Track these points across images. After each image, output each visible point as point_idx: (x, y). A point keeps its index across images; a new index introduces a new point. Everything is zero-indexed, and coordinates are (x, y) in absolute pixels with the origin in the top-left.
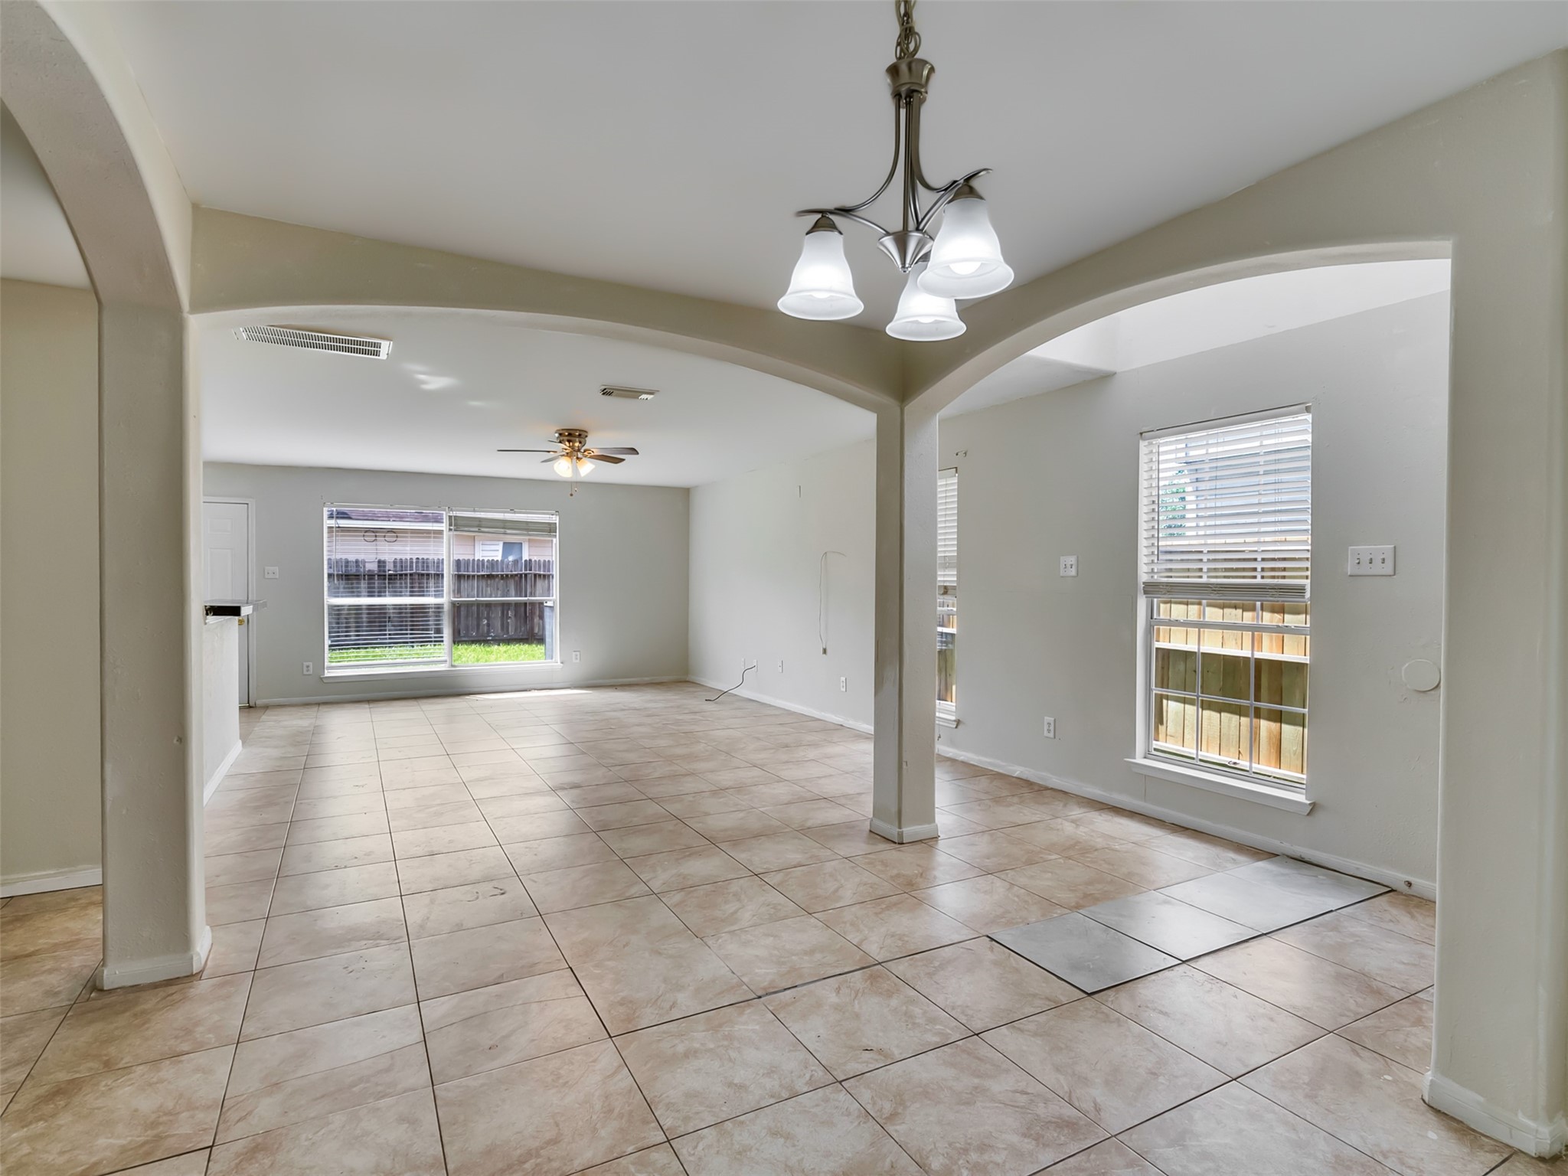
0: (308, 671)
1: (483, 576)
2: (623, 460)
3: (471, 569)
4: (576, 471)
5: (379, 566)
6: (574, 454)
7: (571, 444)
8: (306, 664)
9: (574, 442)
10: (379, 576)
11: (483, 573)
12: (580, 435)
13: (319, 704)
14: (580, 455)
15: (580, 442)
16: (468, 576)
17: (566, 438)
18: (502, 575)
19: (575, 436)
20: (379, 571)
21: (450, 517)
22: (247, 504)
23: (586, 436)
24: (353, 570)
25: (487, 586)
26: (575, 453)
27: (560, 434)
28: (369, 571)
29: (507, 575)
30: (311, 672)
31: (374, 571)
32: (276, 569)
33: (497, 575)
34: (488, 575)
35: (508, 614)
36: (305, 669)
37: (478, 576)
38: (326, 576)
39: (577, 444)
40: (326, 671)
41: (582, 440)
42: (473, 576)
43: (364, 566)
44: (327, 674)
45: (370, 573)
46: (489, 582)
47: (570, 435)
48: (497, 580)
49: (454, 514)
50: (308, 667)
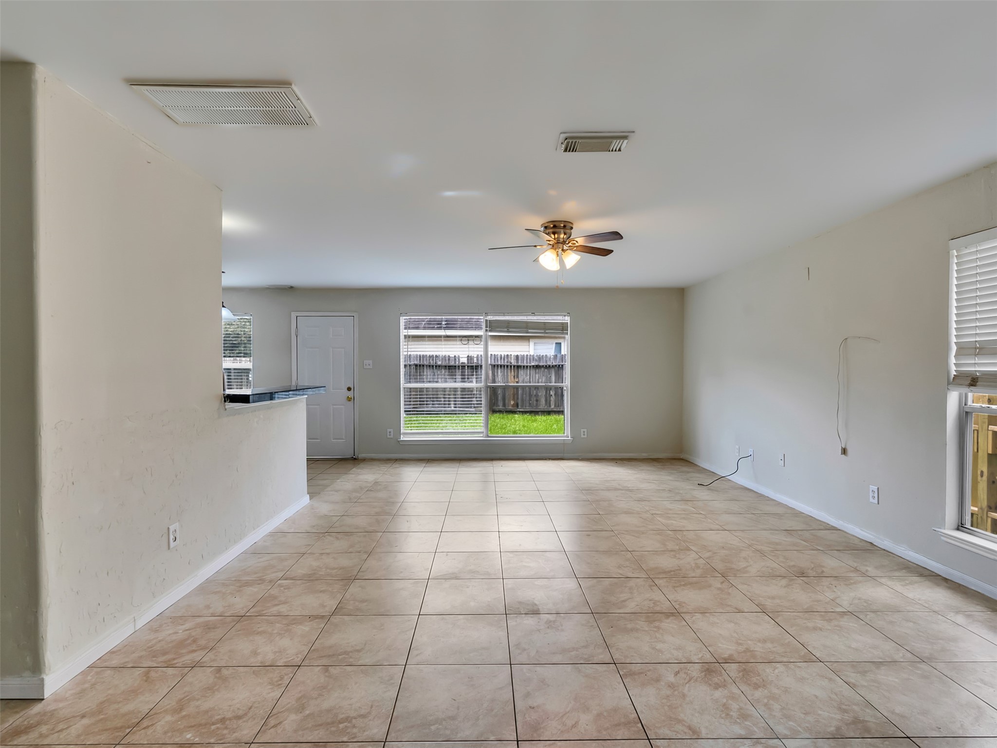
0: (390, 435)
1: (533, 366)
2: (610, 252)
3: (525, 362)
4: (562, 263)
5: (468, 359)
6: (559, 245)
7: (556, 235)
8: (389, 430)
9: (559, 233)
10: (468, 366)
11: (533, 364)
12: (565, 226)
13: (396, 460)
14: (565, 248)
15: (565, 234)
16: (524, 366)
17: (551, 231)
18: (546, 366)
19: (560, 228)
20: (468, 363)
21: (486, 320)
22: (353, 316)
23: (572, 228)
24: (452, 363)
25: (535, 372)
26: (561, 245)
27: (546, 227)
28: (462, 363)
29: (549, 366)
30: (392, 436)
31: (465, 363)
32: (371, 362)
33: (543, 366)
34: (537, 366)
35: (550, 392)
36: (388, 434)
37: (530, 367)
38: (402, 367)
39: (562, 236)
40: (402, 436)
41: (568, 231)
42: (527, 367)
43: (459, 360)
44: (402, 438)
45: (462, 365)
46: (537, 370)
47: (555, 226)
48: (543, 369)
49: (490, 318)
50: (390, 432)
